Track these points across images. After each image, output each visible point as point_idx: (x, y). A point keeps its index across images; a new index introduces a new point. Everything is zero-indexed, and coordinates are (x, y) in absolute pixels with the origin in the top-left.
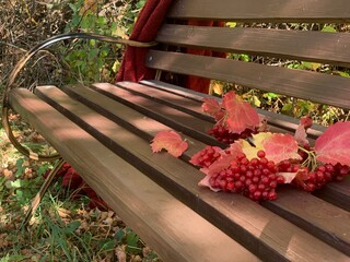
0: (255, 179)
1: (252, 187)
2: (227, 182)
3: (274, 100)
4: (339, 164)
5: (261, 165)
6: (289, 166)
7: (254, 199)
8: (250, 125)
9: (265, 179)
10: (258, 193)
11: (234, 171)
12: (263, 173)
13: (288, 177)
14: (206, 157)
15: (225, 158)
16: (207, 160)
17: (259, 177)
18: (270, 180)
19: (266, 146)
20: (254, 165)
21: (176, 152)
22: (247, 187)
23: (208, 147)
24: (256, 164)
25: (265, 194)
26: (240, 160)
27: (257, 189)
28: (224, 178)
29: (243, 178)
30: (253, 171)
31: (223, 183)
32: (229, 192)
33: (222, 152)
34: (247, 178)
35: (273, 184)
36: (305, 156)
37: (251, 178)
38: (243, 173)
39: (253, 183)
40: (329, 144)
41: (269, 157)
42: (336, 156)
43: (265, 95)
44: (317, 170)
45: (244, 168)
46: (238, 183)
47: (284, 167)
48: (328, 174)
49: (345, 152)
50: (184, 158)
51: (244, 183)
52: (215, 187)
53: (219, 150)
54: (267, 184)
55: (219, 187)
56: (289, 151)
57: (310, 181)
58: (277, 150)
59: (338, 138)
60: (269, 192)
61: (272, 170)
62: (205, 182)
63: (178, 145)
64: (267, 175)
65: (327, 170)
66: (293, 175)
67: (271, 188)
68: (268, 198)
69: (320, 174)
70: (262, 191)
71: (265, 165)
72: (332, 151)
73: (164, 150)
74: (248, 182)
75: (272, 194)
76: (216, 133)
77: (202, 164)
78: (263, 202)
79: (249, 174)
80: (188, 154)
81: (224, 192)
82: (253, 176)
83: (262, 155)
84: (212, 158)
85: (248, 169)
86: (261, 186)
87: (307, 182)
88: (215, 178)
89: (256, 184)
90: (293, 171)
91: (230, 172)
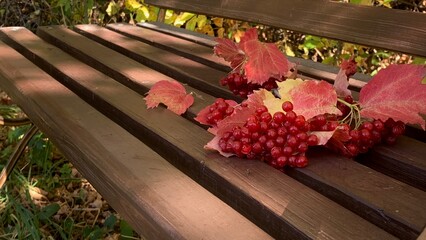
0: (279, 140)
1: (275, 151)
2: (242, 144)
3: (312, 53)
4: (390, 120)
5: (288, 120)
6: (324, 123)
7: (277, 167)
8: (276, 73)
9: (292, 140)
10: (283, 159)
11: (251, 129)
12: (289, 132)
13: (323, 137)
14: (216, 113)
15: (239, 114)
16: (218, 117)
17: (284, 137)
18: (300, 141)
19: (295, 97)
20: (277, 121)
21: (181, 108)
22: (268, 150)
23: (219, 101)
24: (281, 120)
25: (292, 159)
26: (259, 114)
27: (282, 154)
28: (238, 139)
29: (262, 139)
30: (276, 129)
31: (236, 145)
32: (244, 157)
33: (237, 106)
34: (269, 138)
35: (303, 146)
36: (346, 110)
37: (274, 139)
38: (263, 132)
39: (277, 145)
40: (378, 94)
41: (298, 111)
42: (387, 110)
43: (300, 47)
44: (362, 127)
45: (264, 125)
46: (257, 146)
47: (318, 124)
48: (376, 133)
49: (399, 104)
50: (188, 116)
51: (264, 144)
52: (225, 151)
53: (234, 105)
54: (294, 147)
55: (232, 150)
56: (325, 104)
57: (352, 142)
58: (309, 103)
59: (390, 86)
60: (297, 157)
61: (302, 128)
62: (213, 145)
63: (181, 100)
64: (294, 134)
65: (374, 128)
66: (329, 135)
67: (301, 151)
68: (295, 164)
69: (366, 134)
70: (288, 155)
71: (293, 120)
72: (383, 104)
73: (161, 105)
74: (270, 144)
75: (302, 160)
76: (231, 83)
77: (212, 123)
78: (289, 170)
79: (271, 133)
80: (193, 110)
81: (238, 157)
82: (277, 136)
83: (288, 108)
85: (270, 127)
86: (287, 149)
87: (348, 143)
88: (226, 140)
89: (281, 146)
90: (329, 129)
91: (246, 131)
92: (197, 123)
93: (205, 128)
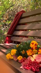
7: (34, 71)
11: (29, 64)
12: (36, 65)
17: (35, 66)
18: (38, 66)
19: (36, 58)
24: (34, 62)
25: (36, 70)
26: (30, 61)
28: (26, 66)
32: (27, 70)
45: (31, 63)
46: (30, 67)
50: (17, 61)
52: (24, 68)
60: (37, 69)
61: (38, 64)
62: (21, 67)
68: (37, 71)
70: (36, 69)
71: (36, 62)
74: (32, 67)
82: (33, 65)
83: (35, 60)
85: (32, 64)
86: (35, 68)
88: (24, 66)
92: (19, 62)
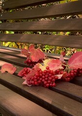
0: (46, 79)
1: (45, 82)
2: (35, 81)
3: (47, 51)
4: (79, 69)
5: (48, 72)
6: (59, 72)
7: (46, 87)
8: (41, 58)
9: (50, 78)
10: (48, 85)
11: (37, 76)
12: (49, 76)
13: (60, 76)
14: (24, 72)
15: (32, 72)
16: (25, 74)
17: (48, 78)
18: (52, 78)
19: (49, 64)
20: (45, 73)
21: (12, 72)
22: (43, 82)
23: (25, 68)
24: (46, 72)
25: (51, 84)
26: (39, 71)
27: (47, 83)
28: (33, 80)
29: (41, 79)
30: (45, 75)
31: (33, 82)
32: (36, 86)
33: (31, 69)
34: (43, 79)
35: (54, 80)
36: (65, 67)
37: (44, 78)
38: (41, 77)
39: (46, 80)
40: (74, 61)
41: (51, 69)
42: (77, 66)
43: (44, 49)
44: (70, 72)
45: (41, 75)
46: (39, 81)
47: (57, 72)
48: (75, 73)
49: (80, 64)
50: (15, 74)
51: (41, 81)
52: (29, 84)
53: (29, 69)
54: (51, 80)
55: (31, 84)
56: (58, 66)
57: (68, 77)
58: (53, 66)
60: (52, 83)
61: (53, 74)
62: (25, 83)
63: (12, 69)
64: (51, 76)
65: (74, 72)
66: (61, 75)
67: (53, 81)
68: (52, 86)
69: (72, 74)
70: (49, 83)
71: (50, 72)
72: (76, 64)
73: (6, 72)
75: (54, 84)
76: (28, 62)
77: (23, 75)
78: (50, 88)
79: (43, 77)
80: (16, 72)
81: (34, 85)
82: (45, 77)
83: (48, 68)
84: (27, 72)
85: (43, 75)
86: (49, 81)
88: (29, 81)
89: (47, 81)
90: (61, 74)
91: (35, 77)
92: (19, 76)
93: (21, 77)
